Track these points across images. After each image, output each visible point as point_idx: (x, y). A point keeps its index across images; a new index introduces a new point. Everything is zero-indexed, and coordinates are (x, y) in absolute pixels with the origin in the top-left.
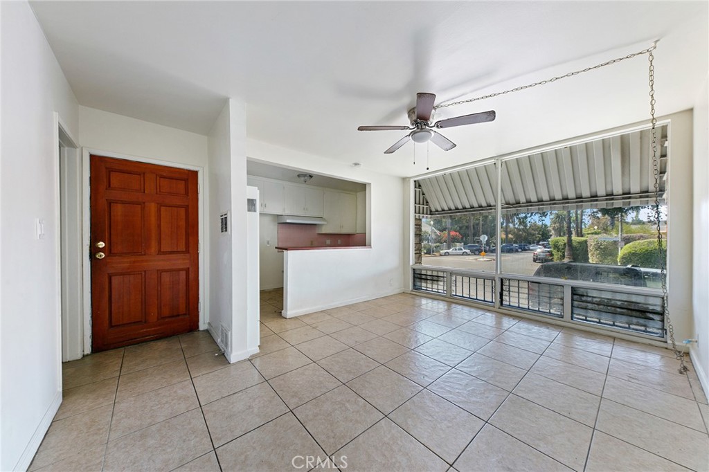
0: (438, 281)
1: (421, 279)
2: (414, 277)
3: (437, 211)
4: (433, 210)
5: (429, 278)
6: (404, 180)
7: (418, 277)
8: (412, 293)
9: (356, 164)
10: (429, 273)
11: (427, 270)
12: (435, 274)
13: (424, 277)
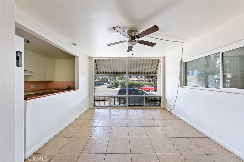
0: (105, 101)
1: (97, 101)
2: (94, 101)
3: (101, 73)
4: (99, 72)
5: (101, 100)
6: (90, 58)
7: (96, 100)
8: (94, 107)
9: (74, 44)
10: (101, 98)
11: (100, 97)
12: (103, 98)
13: (99, 100)
